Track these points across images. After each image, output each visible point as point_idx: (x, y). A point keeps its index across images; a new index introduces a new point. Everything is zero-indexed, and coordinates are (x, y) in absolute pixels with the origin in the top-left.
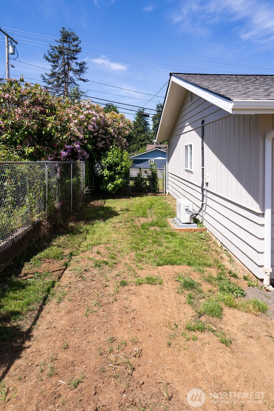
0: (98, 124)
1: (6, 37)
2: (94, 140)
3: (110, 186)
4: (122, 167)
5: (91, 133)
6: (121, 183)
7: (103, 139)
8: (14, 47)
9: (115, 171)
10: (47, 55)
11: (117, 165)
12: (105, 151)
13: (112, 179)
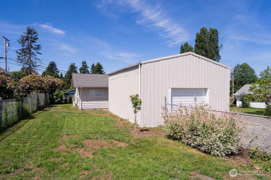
0: (52, 82)
1: (5, 39)
2: (51, 87)
3: (56, 101)
4: (60, 95)
5: (50, 85)
6: (60, 100)
7: (54, 87)
8: (9, 44)
9: (58, 96)
10: (19, 40)
11: (58, 94)
12: (54, 91)
13: (57, 99)
